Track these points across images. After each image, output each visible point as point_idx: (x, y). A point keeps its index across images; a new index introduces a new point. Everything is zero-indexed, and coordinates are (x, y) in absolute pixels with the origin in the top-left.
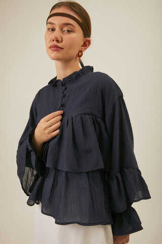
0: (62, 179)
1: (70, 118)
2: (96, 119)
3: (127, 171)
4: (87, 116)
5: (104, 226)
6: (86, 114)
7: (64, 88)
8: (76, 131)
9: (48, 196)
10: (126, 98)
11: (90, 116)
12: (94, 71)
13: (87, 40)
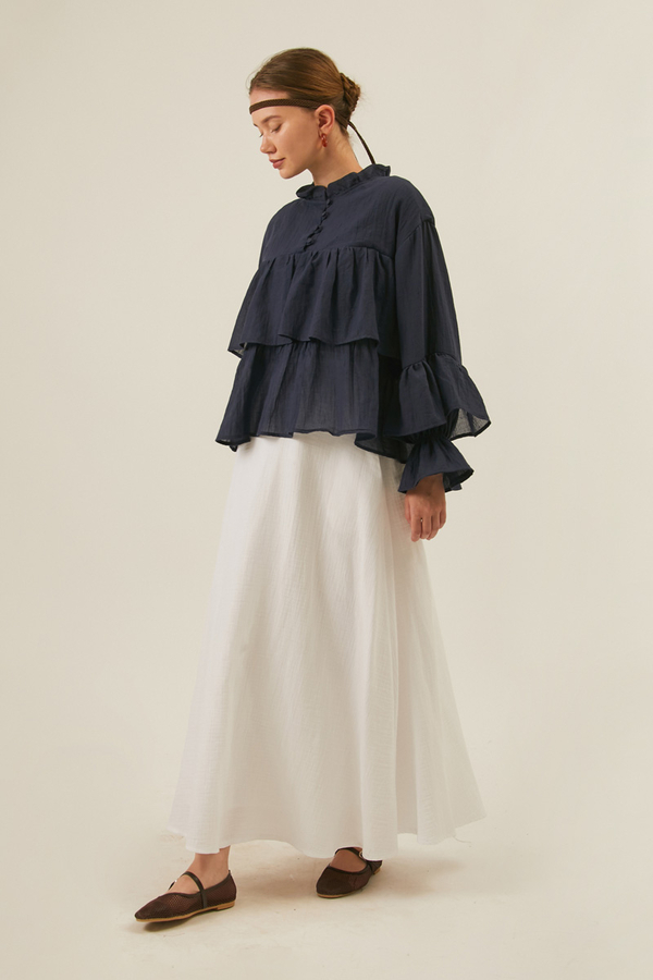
0: (307, 360)
1: (334, 252)
2: (381, 257)
3: (440, 359)
4: (365, 249)
5: (399, 464)
6: (362, 246)
7: (328, 201)
8: (341, 274)
9: (275, 395)
10: (440, 226)
11: (370, 251)
12: (391, 175)
13: (322, 112)
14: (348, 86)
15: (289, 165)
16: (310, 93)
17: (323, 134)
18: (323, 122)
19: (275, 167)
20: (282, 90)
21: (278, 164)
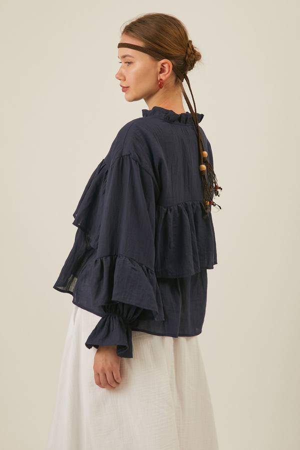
13: (163, 63)
14: (189, 51)
15: (132, 93)
16: (159, 48)
17: (161, 79)
18: (162, 71)
19: (123, 91)
20: (141, 40)
21: (125, 89)
